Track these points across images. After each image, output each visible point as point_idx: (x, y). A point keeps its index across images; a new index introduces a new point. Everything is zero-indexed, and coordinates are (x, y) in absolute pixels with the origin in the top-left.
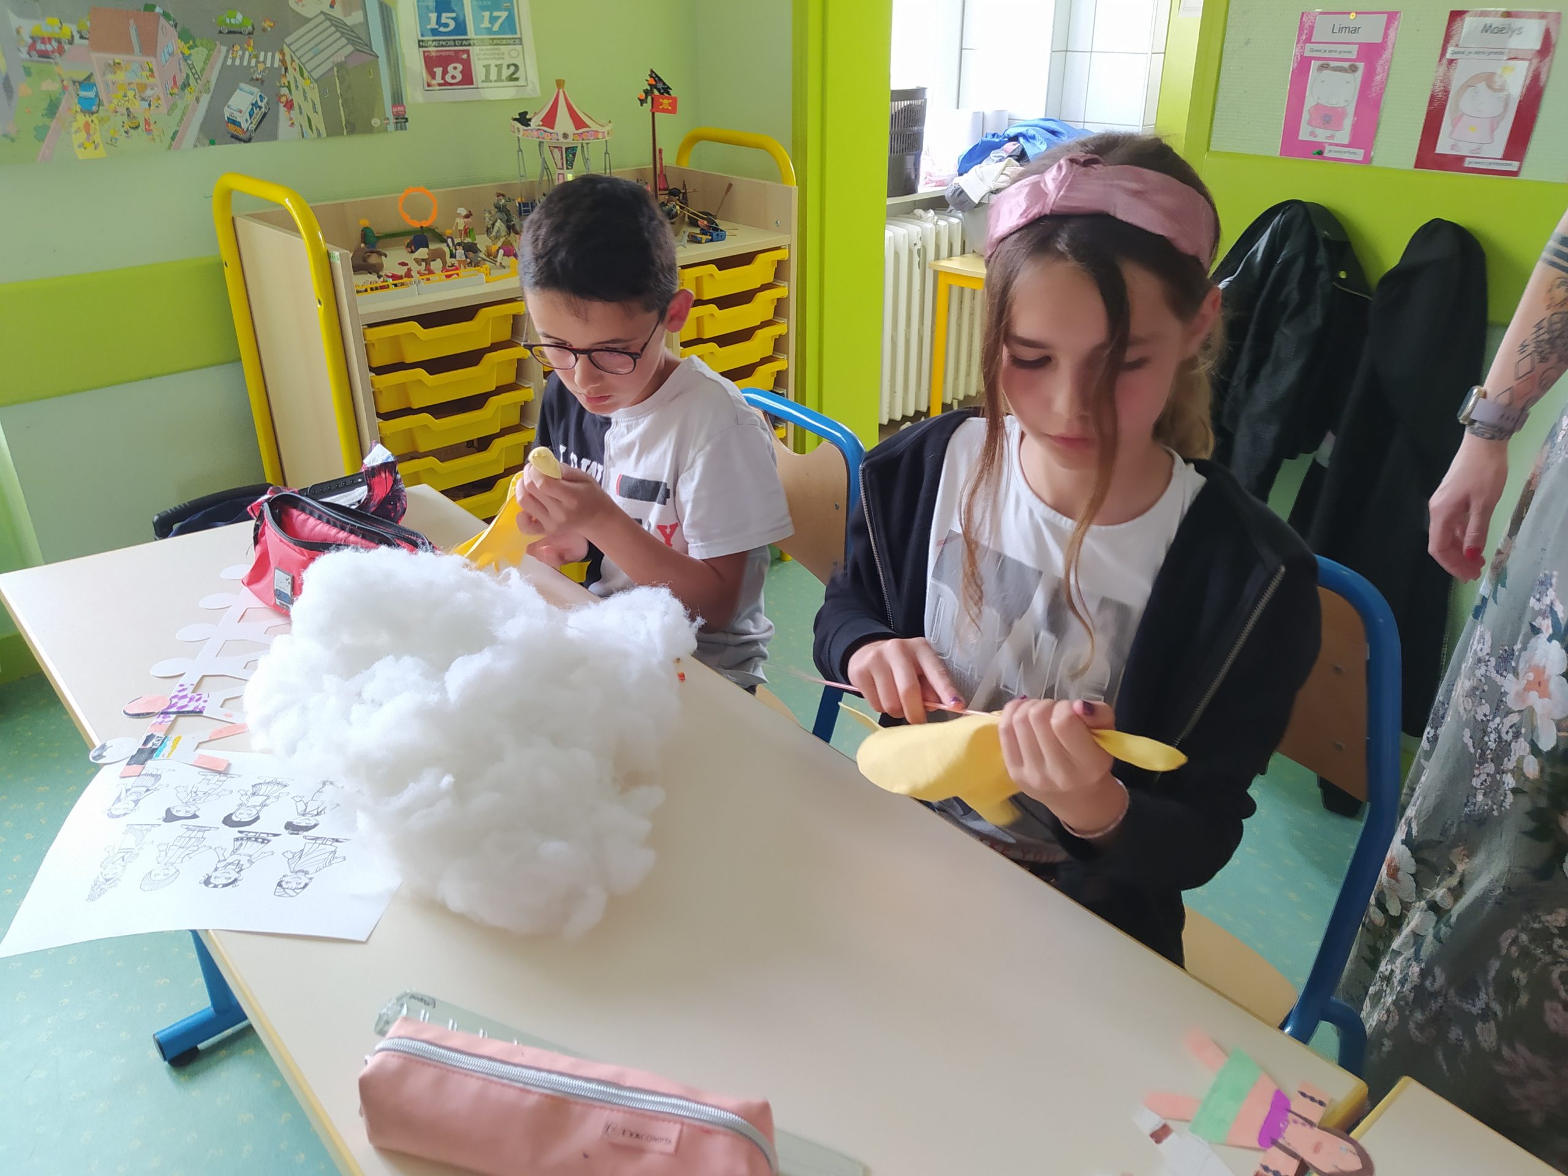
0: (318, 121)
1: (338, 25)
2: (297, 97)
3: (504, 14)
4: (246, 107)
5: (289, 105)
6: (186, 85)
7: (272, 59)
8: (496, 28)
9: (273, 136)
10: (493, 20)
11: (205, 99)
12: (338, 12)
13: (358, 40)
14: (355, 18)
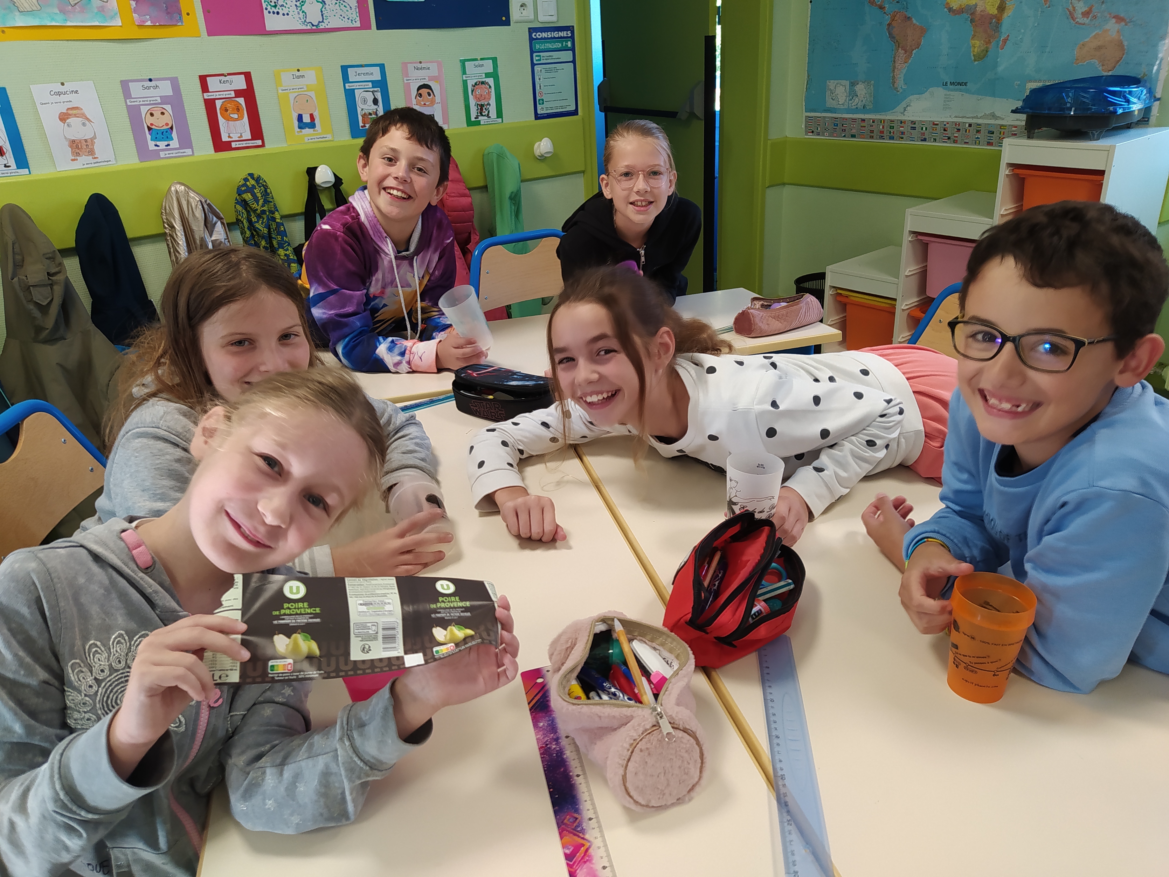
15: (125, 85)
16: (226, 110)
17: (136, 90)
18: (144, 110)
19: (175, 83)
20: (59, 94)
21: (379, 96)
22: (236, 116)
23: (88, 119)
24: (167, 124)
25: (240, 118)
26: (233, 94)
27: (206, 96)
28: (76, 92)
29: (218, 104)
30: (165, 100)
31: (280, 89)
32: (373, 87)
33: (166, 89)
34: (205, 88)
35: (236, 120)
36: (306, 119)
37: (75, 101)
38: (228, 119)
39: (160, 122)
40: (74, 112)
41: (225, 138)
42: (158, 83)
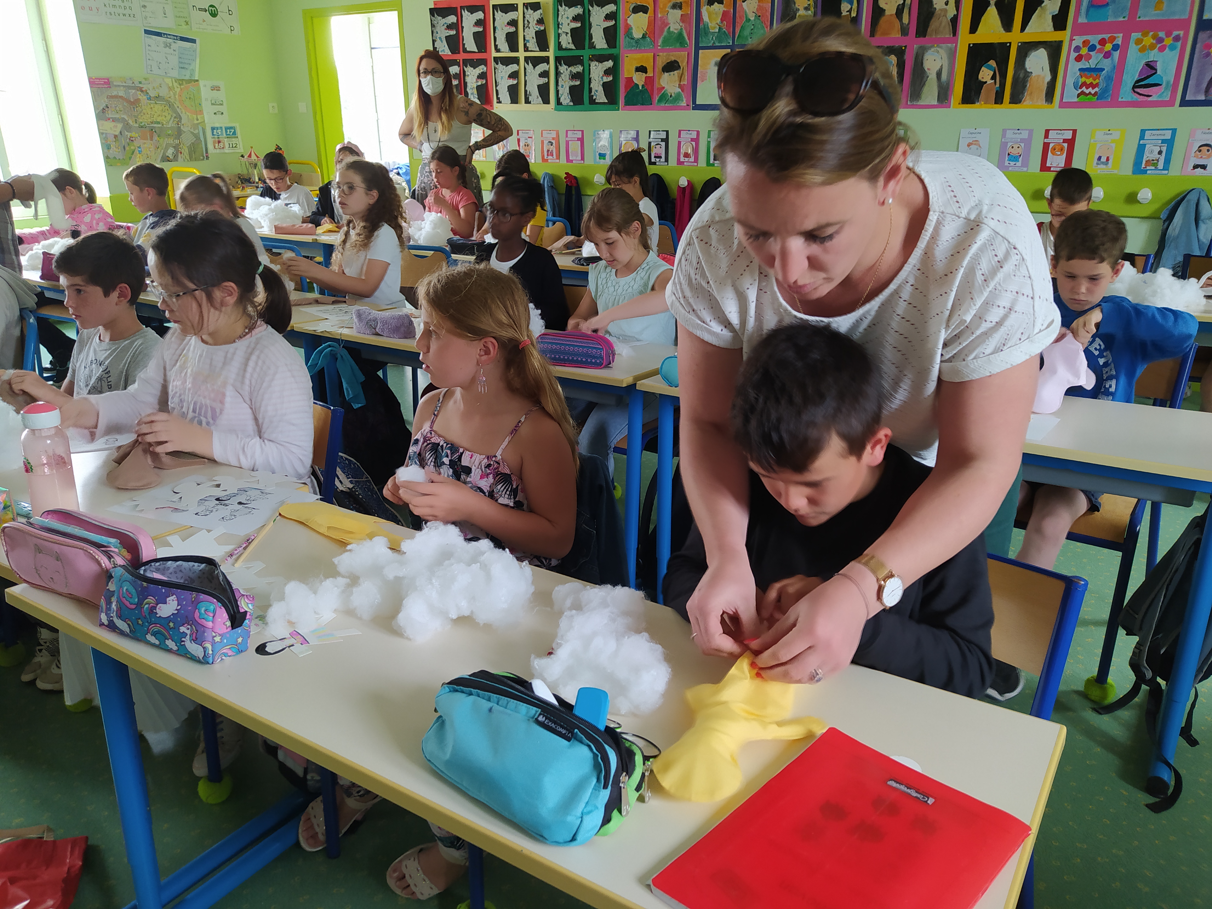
0: (188, 157)
1: (192, 133)
2: (183, 151)
3: (233, 130)
4: (171, 153)
5: (181, 153)
6: (158, 148)
7: (177, 142)
8: (231, 134)
9: (177, 161)
10: (230, 132)
11: (163, 151)
12: (192, 130)
13: (197, 136)
14: (196, 132)
15: (1004, 131)
16: (1055, 149)
17: (1009, 134)
18: (1009, 144)
19: (1031, 132)
20: (972, 133)
21: (1164, 149)
22: (1059, 153)
23: (980, 146)
24: (1018, 153)
25: (1062, 154)
26: (1062, 141)
27: (1046, 140)
28: (980, 133)
29: (1051, 145)
30: (1022, 140)
31: (1092, 140)
32: (1162, 143)
33: (1025, 135)
34: (1046, 136)
35: (1059, 155)
36: (1104, 159)
37: (978, 137)
38: (1053, 154)
39: (1015, 152)
40: (975, 142)
41: (1048, 165)
42: (1022, 132)
